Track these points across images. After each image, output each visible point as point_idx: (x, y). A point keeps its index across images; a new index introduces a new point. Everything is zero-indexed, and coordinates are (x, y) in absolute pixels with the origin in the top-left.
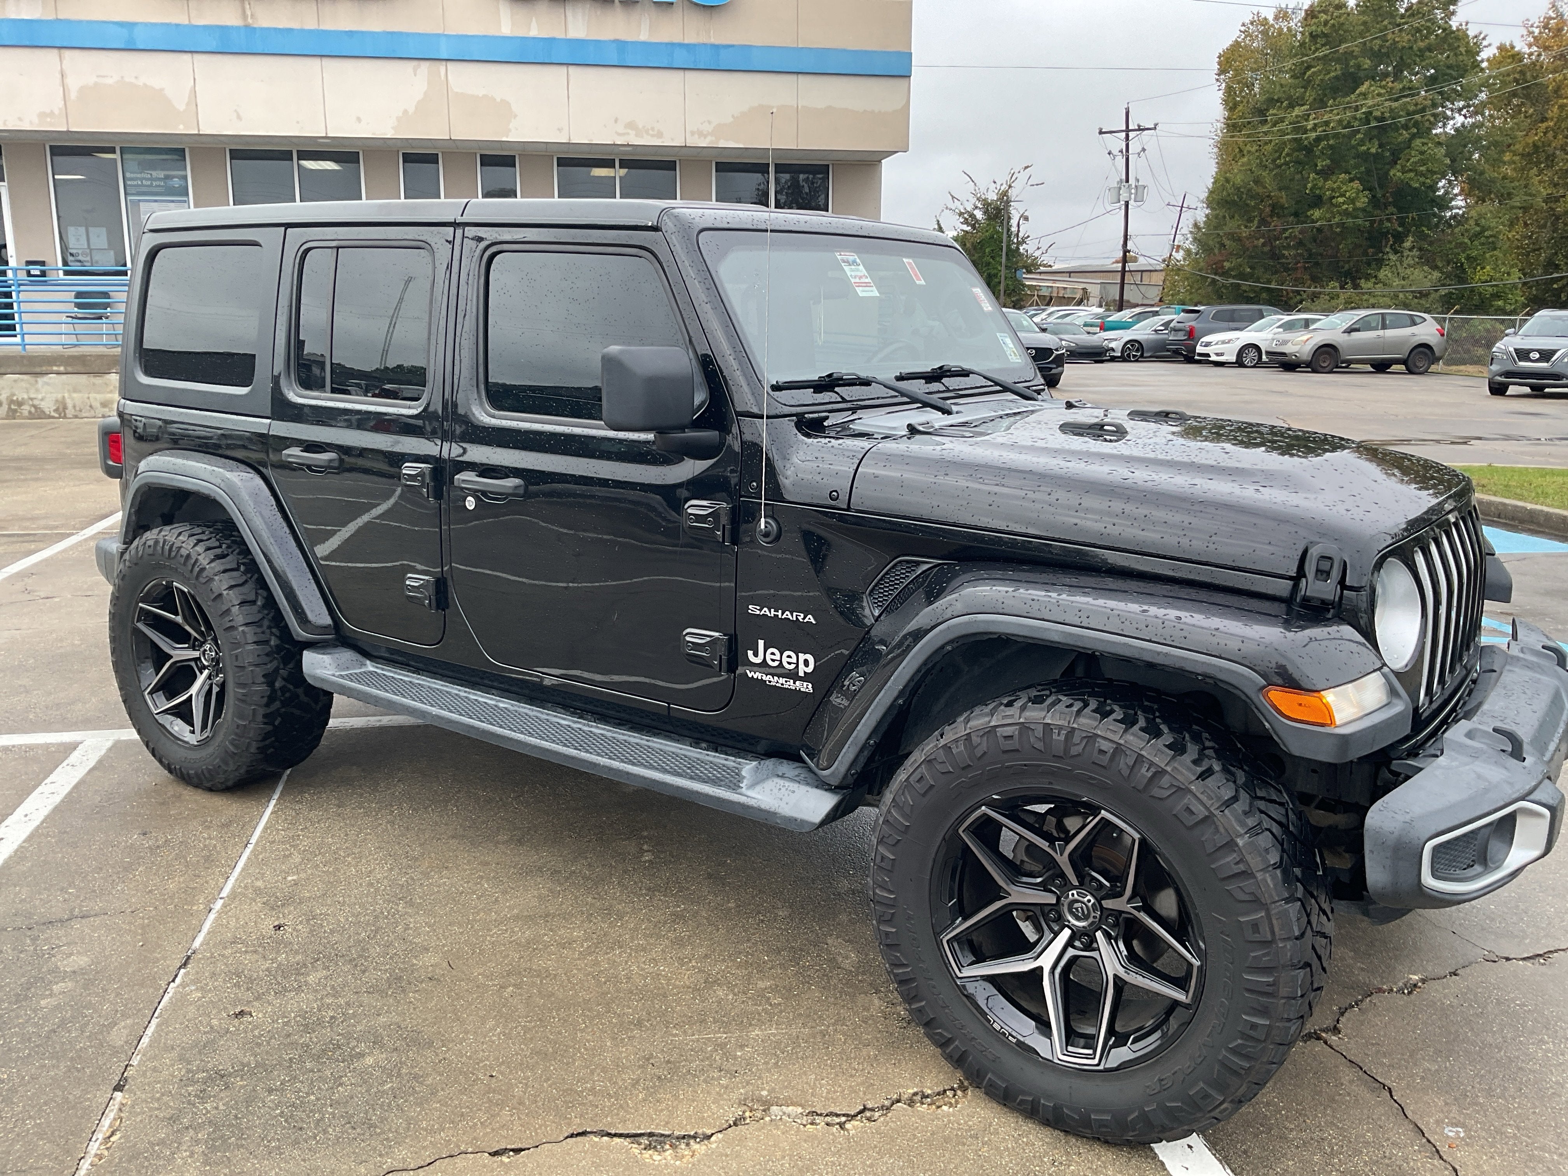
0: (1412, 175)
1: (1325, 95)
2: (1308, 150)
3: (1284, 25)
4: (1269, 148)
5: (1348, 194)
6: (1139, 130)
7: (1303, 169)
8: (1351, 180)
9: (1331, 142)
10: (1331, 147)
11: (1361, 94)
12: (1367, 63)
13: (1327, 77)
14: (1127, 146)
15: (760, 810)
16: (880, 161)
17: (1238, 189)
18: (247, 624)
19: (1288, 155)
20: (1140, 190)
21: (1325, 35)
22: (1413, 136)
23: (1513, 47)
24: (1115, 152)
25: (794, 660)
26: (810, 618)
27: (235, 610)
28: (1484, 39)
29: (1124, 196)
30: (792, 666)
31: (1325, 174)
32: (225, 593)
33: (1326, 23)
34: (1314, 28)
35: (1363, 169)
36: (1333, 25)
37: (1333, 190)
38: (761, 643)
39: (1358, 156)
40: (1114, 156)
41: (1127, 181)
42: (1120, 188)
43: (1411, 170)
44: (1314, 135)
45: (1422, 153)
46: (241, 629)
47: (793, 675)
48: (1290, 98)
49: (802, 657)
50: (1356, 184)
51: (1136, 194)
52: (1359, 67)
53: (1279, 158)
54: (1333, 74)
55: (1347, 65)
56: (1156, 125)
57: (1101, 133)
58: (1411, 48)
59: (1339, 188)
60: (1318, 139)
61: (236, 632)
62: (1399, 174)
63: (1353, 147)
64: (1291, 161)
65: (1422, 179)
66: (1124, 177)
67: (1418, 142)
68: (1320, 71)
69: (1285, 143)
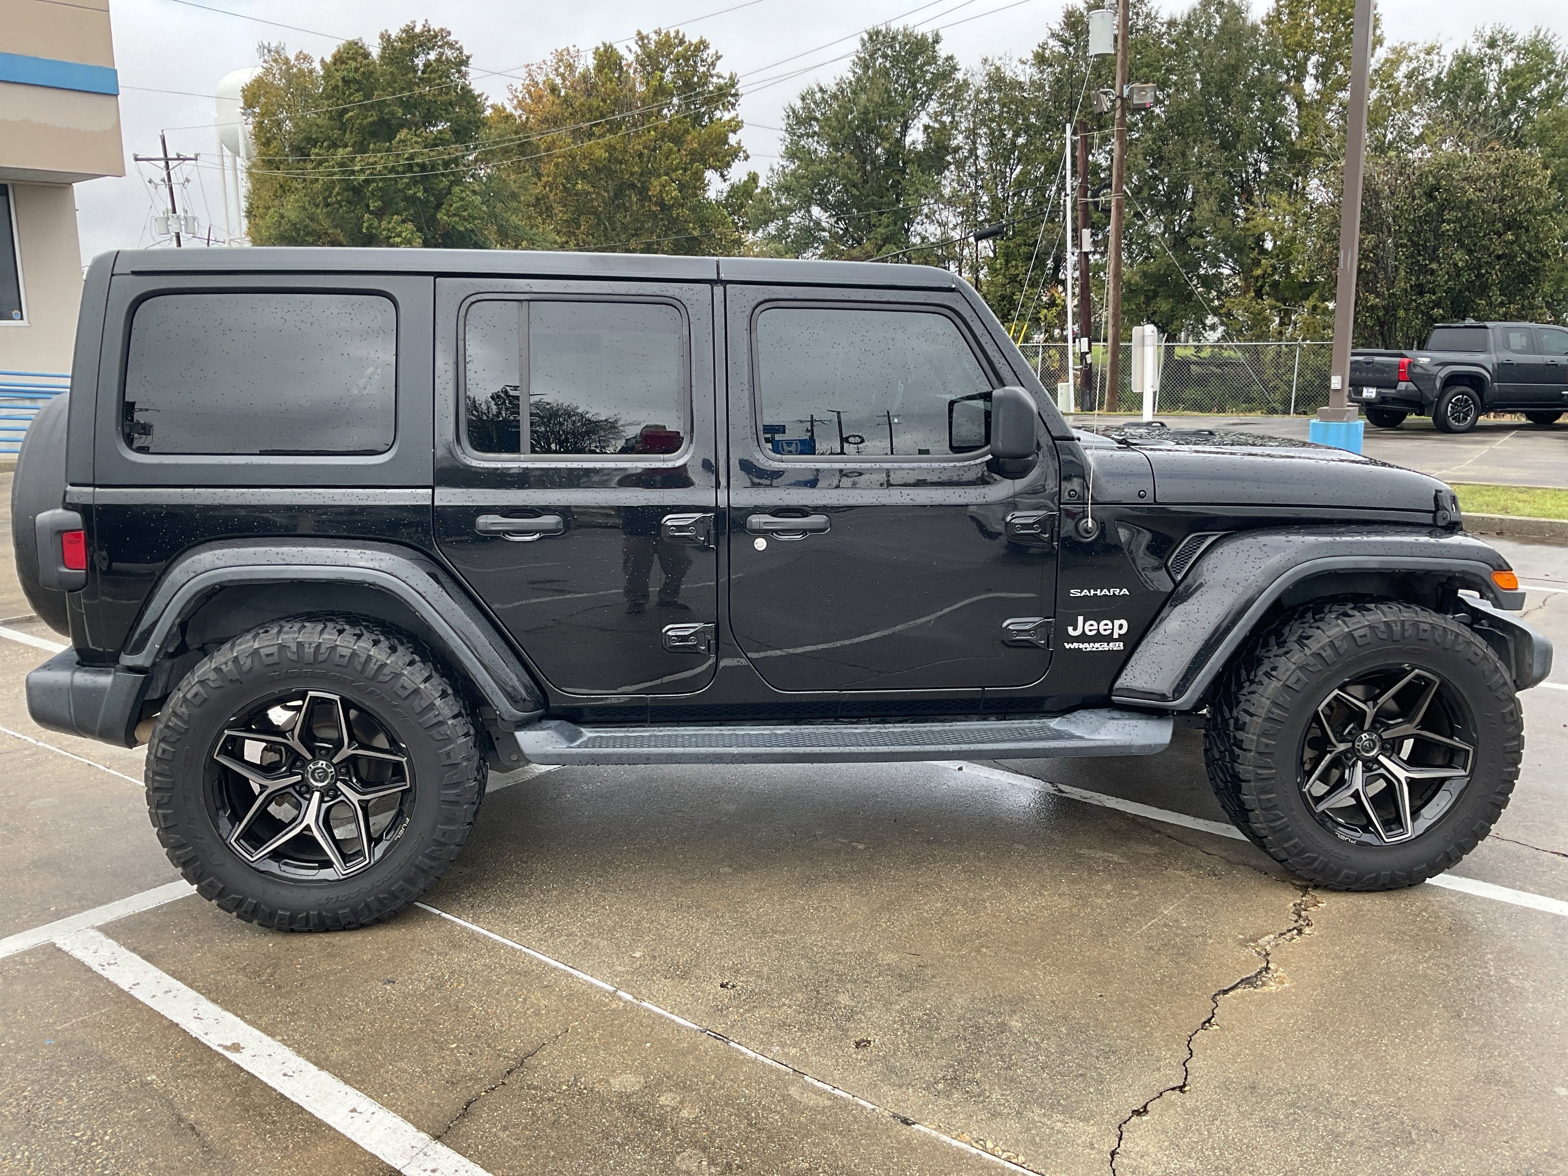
0: (457, 219)
1: (365, 139)
2: (357, 191)
3: (305, 66)
4: (318, 186)
5: (404, 235)
6: (179, 159)
7: (355, 209)
8: (403, 221)
9: (380, 184)
10: (381, 189)
11: (401, 141)
12: (400, 112)
13: (365, 122)
14: (169, 174)
15: (1118, 747)
16: (70, 184)
17: (295, 225)
18: (454, 717)
19: (338, 194)
20: (190, 222)
21: (355, 81)
22: (452, 183)
23: (505, 109)
24: (157, 180)
25: (1110, 626)
26: (1125, 591)
27: (438, 702)
28: (486, 99)
29: (174, 228)
30: (1109, 632)
31: (379, 214)
32: (422, 686)
33: (357, 70)
34: (345, 73)
35: (412, 211)
36: (364, 73)
37: (389, 230)
38: (1081, 619)
39: (406, 199)
40: (156, 186)
41: (174, 211)
42: (168, 218)
43: (455, 215)
44: (362, 177)
45: (462, 199)
46: (450, 722)
47: (1109, 639)
48: (328, 138)
49: (1117, 623)
50: (410, 226)
51: (186, 225)
52: (393, 114)
53: (330, 196)
54: (370, 120)
55: (382, 113)
56: (197, 155)
57: (137, 159)
58: (436, 102)
59: (394, 228)
60: (367, 182)
61: (445, 727)
62: (445, 218)
63: (402, 191)
64: (342, 200)
65: (466, 223)
66: (170, 207)
67: (456, 189)
68: (357, 116)
69: (333, 182)
